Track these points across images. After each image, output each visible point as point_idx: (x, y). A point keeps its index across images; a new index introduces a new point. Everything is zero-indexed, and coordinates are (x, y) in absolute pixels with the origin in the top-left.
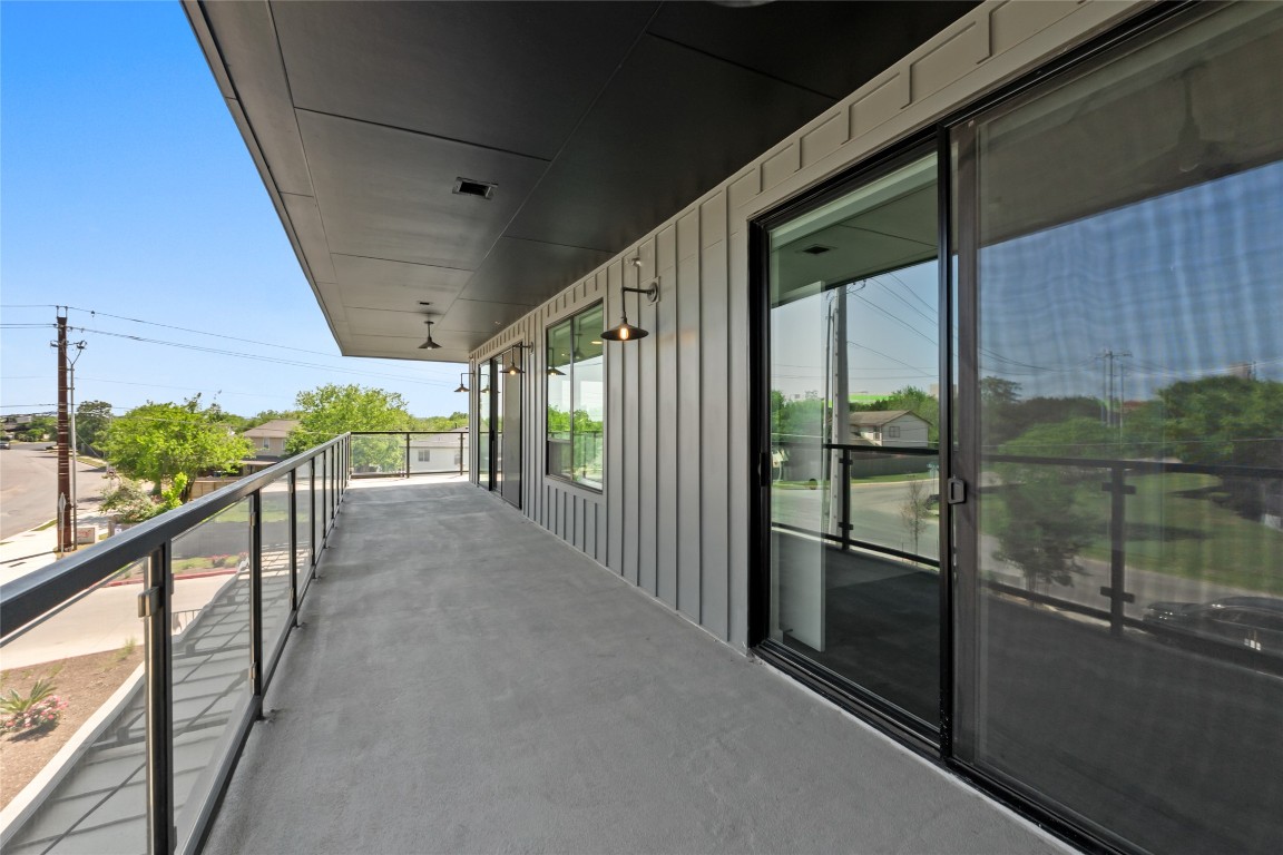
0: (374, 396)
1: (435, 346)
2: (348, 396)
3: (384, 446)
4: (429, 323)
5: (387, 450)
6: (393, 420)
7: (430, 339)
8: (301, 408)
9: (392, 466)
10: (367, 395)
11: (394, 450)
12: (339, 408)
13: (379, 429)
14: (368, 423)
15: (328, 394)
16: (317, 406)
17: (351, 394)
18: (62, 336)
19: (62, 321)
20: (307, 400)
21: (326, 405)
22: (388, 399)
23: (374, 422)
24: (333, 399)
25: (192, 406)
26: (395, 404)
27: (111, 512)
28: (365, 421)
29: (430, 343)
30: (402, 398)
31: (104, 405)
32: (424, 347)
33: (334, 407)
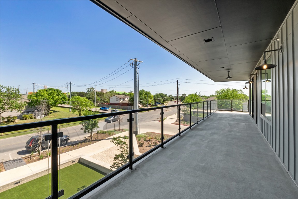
0: (234, 91)
1: (230, 77)
2: (227, 91)
3: (237, 103)
4: (228, 72)
5: (238, 104)
6: (239, 97)
7: (229, 76)
8: (217, 94)
9: (239, 109)
10: (232, 90)
11: (240, 104)
12: (225, 94)
13: (235, 99)
14: (232, 98)
15: (223, 91)
16: (220, 93)
17: (228, 90)
18: (177, 83)
19: (177, 81)
20: (217, 92)
21: (222, 93)
22: (238, 91)
23: (234, 97)
24: (223, 92)
25: (196, 94)
26: (240, 92)
27: (183, 113)
28: (232, 97)
29: (229, 77)
30: (242, 91)
31: (185, 94)
32: (227, 78)
33: (224, 94)
